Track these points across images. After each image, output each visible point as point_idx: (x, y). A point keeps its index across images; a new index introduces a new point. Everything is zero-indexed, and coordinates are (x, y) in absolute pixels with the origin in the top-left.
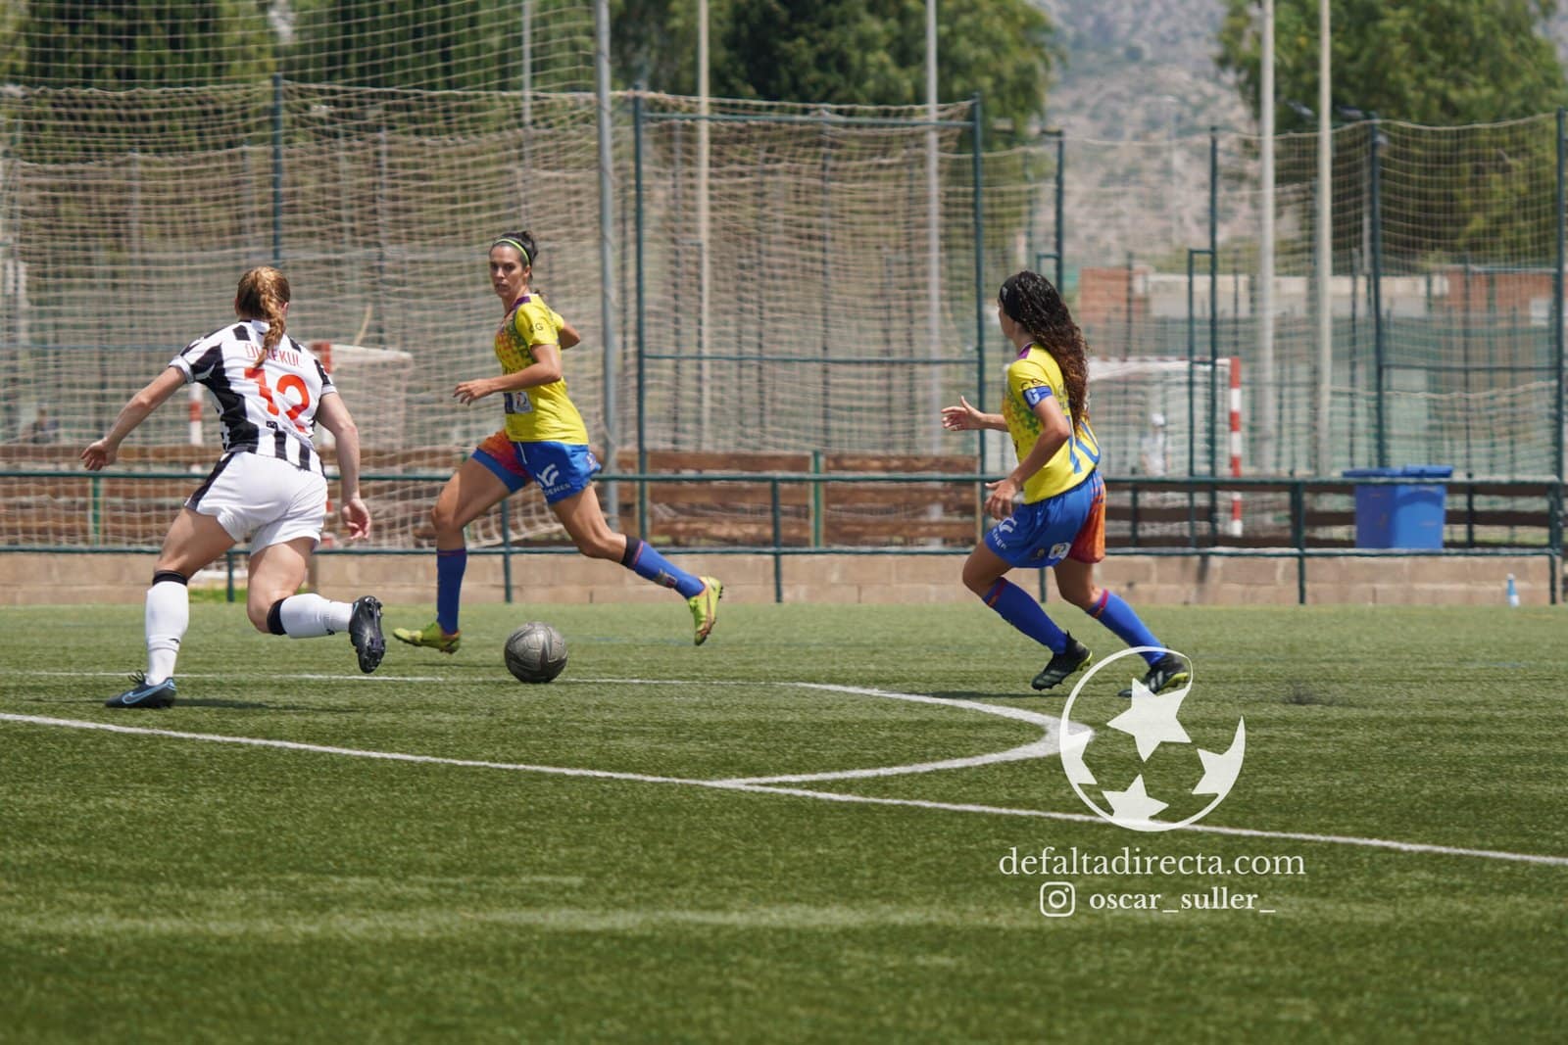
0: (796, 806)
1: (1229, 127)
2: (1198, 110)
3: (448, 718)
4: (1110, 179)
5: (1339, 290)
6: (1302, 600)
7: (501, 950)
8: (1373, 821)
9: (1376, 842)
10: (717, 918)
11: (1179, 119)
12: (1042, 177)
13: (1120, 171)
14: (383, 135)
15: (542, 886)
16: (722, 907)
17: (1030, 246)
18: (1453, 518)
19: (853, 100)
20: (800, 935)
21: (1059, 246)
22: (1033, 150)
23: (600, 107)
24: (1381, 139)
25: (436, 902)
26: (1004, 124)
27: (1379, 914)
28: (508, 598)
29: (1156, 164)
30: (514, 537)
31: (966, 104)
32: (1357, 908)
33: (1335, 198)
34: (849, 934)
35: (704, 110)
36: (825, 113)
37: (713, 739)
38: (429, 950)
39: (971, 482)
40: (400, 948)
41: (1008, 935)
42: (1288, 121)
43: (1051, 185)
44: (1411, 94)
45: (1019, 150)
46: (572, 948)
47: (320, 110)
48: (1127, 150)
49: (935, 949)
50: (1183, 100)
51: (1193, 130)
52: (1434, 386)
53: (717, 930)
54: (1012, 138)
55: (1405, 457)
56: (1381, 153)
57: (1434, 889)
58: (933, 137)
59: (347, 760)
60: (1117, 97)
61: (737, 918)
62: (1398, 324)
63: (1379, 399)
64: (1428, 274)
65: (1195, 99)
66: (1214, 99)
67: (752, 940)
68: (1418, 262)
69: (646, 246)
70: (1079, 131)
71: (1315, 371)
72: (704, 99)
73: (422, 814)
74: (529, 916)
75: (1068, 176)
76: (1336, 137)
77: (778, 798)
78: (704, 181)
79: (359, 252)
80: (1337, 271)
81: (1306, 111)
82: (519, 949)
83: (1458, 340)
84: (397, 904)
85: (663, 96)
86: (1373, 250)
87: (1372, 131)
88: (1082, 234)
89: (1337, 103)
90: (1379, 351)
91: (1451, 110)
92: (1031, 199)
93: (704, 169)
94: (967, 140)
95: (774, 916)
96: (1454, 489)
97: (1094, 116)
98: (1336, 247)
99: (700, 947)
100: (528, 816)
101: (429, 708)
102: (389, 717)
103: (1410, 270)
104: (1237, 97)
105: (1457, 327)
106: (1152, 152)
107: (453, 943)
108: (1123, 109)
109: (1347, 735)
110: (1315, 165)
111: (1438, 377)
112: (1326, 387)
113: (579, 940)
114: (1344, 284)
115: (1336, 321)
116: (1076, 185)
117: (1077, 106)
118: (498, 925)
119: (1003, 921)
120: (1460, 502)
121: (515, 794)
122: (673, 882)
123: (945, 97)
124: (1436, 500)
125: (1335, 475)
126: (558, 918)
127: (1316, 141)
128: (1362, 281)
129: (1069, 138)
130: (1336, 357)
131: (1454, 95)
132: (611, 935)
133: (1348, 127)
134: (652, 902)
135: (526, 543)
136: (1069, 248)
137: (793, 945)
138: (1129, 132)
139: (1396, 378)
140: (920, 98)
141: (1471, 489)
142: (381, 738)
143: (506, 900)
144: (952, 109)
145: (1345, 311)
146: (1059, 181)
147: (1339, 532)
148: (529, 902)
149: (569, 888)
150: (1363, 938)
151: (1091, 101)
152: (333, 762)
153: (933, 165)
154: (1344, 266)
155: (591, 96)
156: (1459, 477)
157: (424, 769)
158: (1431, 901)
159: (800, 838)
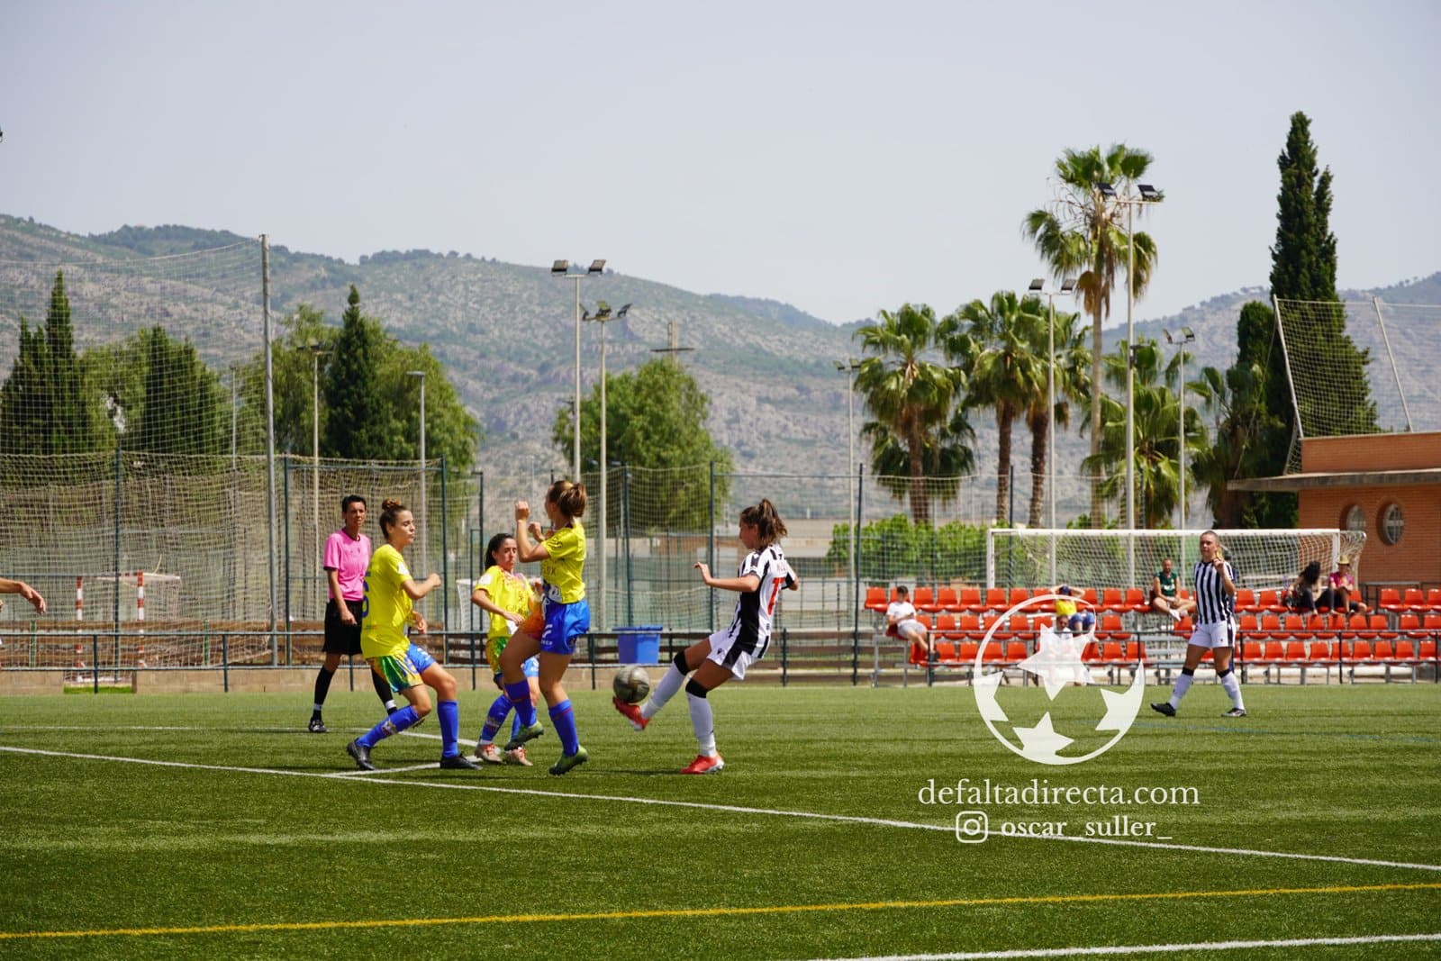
0: (363, 786)
1: (558, 470)
2: (544, 462)
3: (202, 746)
4: (503, 493)
5: (608, 545)
6: (594, 687)
7: (228, 853)
8: (629, 789)
9: (631, 799)
10: (329, 838)
11: (536, 466)
12: (473, 494)
13: (508, 490)
14: (167, 476)
15: (247, 824)
16: (331, 833)
17: (467, 525)
18: (662, 649)
19: (385, 458)
20: (367, 845)
21: (481, 525)
22: (469, 481)
23: (269, 462)
24: (629, 475)
25: (198, 832)
26: (455, 469)
27: (633, 832)
28: (226, 690)
29: (524, 487)
30: (228, 662)
31: (438, 460)
32: (624, 830)
33: (608, 502)
34: (390, 844)
35: (317, 463)
36: (374, 464)
37: (324, 755)
38: (195, 856)
39: (441, 635)
40: (182, 854)
41: (463, 844)
42: (587, 467)
43: (478, 497)
44: (644, 454)
45: (461, 481)
46: (261, 852)
47: (138, 464)
48: (511, 480)
49: (430, 851)
50: (537, 457)
51: (542, 471)
52: (653, 588)
53: (328, 843)
54: (458, 476)
55: (641, 621)
56: (629, 481)
57: (659, 820)
58: (423, 476)
59: (154, 766)
60: (506, 456)
61: (339, 838)
62: (638, 560)
63: (629, 595)
64: (651, 537)
65: (543, 457)
66: (552, 457)
67: (344, 848)
68: (647, 532)
69: (290, 526)
70: (490, 472)
71: (599, 582)
72: (316, 458)
73: (190, 791)
74: (241, 838)
75: (485, 492)
76: (608, 475)
77: (355, 782)
78: (317, 495)
79: (154, 530)
80: (608, 536)
81: (595, 462)
82: (237, 853)
83: (664, 567)
84: (180, 833)
85: (298, 457)
86: (626, 526)
87: (625, 471)
88: (491, 520)
89: (609, 458)
90: (629, 574)
91: (663, 462)
92: (467, 502)
93: (317, 491)
94: (439, 475)
95: (355, 837)
96: (664, 636)
97: (496, 465)
98: (609, 525)
99: (320, 851)
100: (240, 791)
101: (191, 741)
102: (173, 746)
103: (643, 535)
104: (562, 456)
105: (664, 562)
106: (522, 481)
107: (206, 850)
108: (509, 461)
109: (617, 749)
110: (599, 487)
111: (655, 584)
112: (604, 589)
113: (264, 848)
114: (613, 541)
115: (608, 559)
116: (488, 499)
117: (488, 460)
118: (228, 842)
119: (460, 838)
120: (666, 642)
121: (234, 782)
122: (307, 821)
123: (428, 457)
124: (655, 640)
125: (609, 631)
126: (254, 839)
127: (599, 476)
128: (620, 541)
129: (485, 475)
130: (608, 576)
131: (664, 454)
132: (279, 846)
133: (614, 470)
134: (298, 831)
135: (235, 664)
136: (485, 525)
137: (365, 850)
138: (512, 472)
139: (636, 585)
140: (417, 457)
141: (671, 636)
142: (170, 756)
143: (230, 831)
144: (432, 462)
145: (613, 555)
146: (481, 495)
147: (610, 656)
148: (241, 832)
149: (259, 825)
150: (625, 844)
151: (495, 458)
152: (147, 767)
153: (424, 489)
154: (612, 533)
155: (265, 457)
156: (666, 631)
157: (191, 770)
158: (657, 825)
159: (366, 800)
